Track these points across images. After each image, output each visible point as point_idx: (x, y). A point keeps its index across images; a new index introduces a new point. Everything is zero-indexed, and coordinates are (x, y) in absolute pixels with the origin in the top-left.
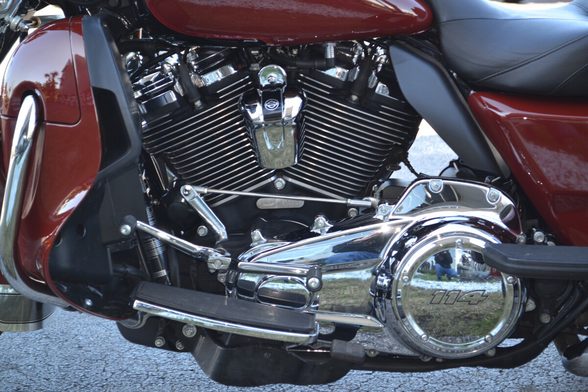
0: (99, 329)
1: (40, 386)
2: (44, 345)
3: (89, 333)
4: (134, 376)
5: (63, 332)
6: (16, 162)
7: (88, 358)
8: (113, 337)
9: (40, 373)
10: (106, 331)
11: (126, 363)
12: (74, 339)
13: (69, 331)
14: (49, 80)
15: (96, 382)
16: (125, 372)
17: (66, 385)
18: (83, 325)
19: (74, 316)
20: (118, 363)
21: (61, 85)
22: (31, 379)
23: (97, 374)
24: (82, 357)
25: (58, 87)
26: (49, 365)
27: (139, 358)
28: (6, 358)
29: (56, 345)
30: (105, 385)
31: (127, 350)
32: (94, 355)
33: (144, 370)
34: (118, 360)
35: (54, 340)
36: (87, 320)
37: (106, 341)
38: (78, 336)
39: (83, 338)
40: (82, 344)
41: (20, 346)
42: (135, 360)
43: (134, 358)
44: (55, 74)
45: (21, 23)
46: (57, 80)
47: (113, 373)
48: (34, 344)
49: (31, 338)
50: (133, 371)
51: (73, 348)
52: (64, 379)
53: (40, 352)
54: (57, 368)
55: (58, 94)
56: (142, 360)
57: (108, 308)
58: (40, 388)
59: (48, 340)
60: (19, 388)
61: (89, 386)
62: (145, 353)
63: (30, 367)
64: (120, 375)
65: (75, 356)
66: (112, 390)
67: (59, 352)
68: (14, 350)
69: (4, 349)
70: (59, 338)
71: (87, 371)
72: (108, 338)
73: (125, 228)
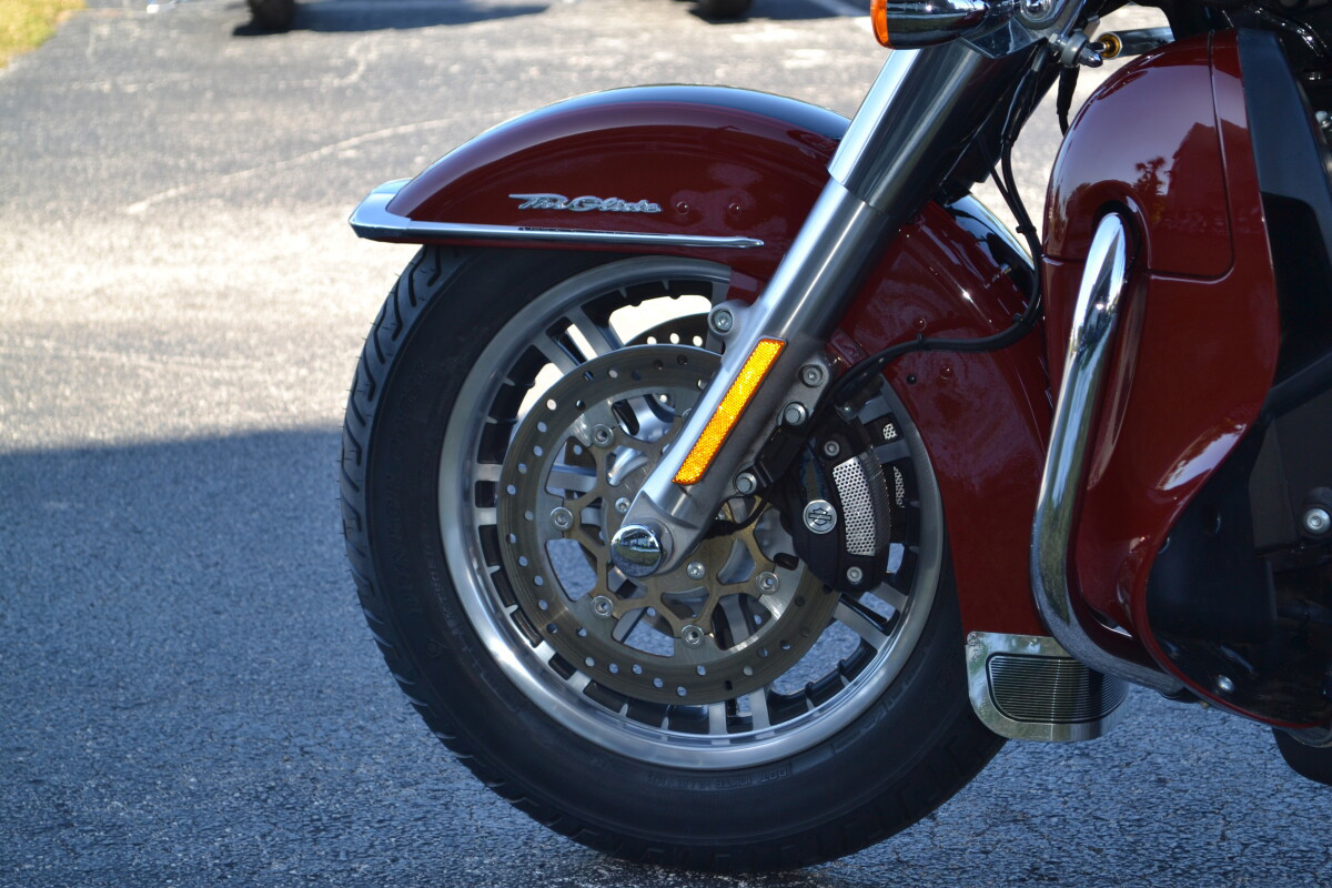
0: (1200, 740)
1: (1083, 865)
2: (1079, 772)
3: (1177, 750)
4: (1295, 855)
5: (1117, 745)
6: (1080, 364)
7: (1182, 808)
8: (1233, 761)
9: (1079, 836)
10: (1216, 747)
11: (1271, 824)
12: (1145, 762)
13: (1132, 743)
14: (1145, 176)
15: (1209, 864)
16: (1272, 844)
17: (1141, 866)
18: (1160, 730)
19: (1139, 710)
20: (1253, 822)
21: (1171, 186)
22: (1059, 848)
23: (1209, 844)
24: (1168, 803)
25: (1164, 190)
26: (1097, 818)
27: (1302, 813)
28: (997, 797)
29: (1105, 773)
30: (1230, 871)
31: (1270, 792)
32: (1195, 800)
33: (1317, 841)
34: (1253, 815)
35: (1100, 761)
36: (1168, 719)
37: (1219, 769)
38: (1153, 755)
39: (1166, 760)
40: (1164, 773)
41: (1026, 770)
42: (1293, 817)
43: (1289, 812)
44: (1158, 163)
45: (1085, 49)
46: (1163, 177)
47: (1246, 846)
48: (1057, 768)
49: (1049, 754)
50: (1292, 843)
51: (1145, 781)
52: (1135, 851)
53: (1073, 787)
54: (1114, 824)
55: (1162, 209)
56: (1310, 819)
57: (1269, 697)
58: (1084, 868)
59: (1087, 761)
60: (1037, 865)
61: (1193, 871)
62: (1312, 803)
63: (1055, 820)
64: (1261, 849)
65: (1153, 800)
66: (1247, 884)
67: (1115, 791)
68: (1013, 780)
69: (991, 776)
70: (1112, 758)
71: (1185, 836)
72: (1223, 763)
73: (1316, 518)
